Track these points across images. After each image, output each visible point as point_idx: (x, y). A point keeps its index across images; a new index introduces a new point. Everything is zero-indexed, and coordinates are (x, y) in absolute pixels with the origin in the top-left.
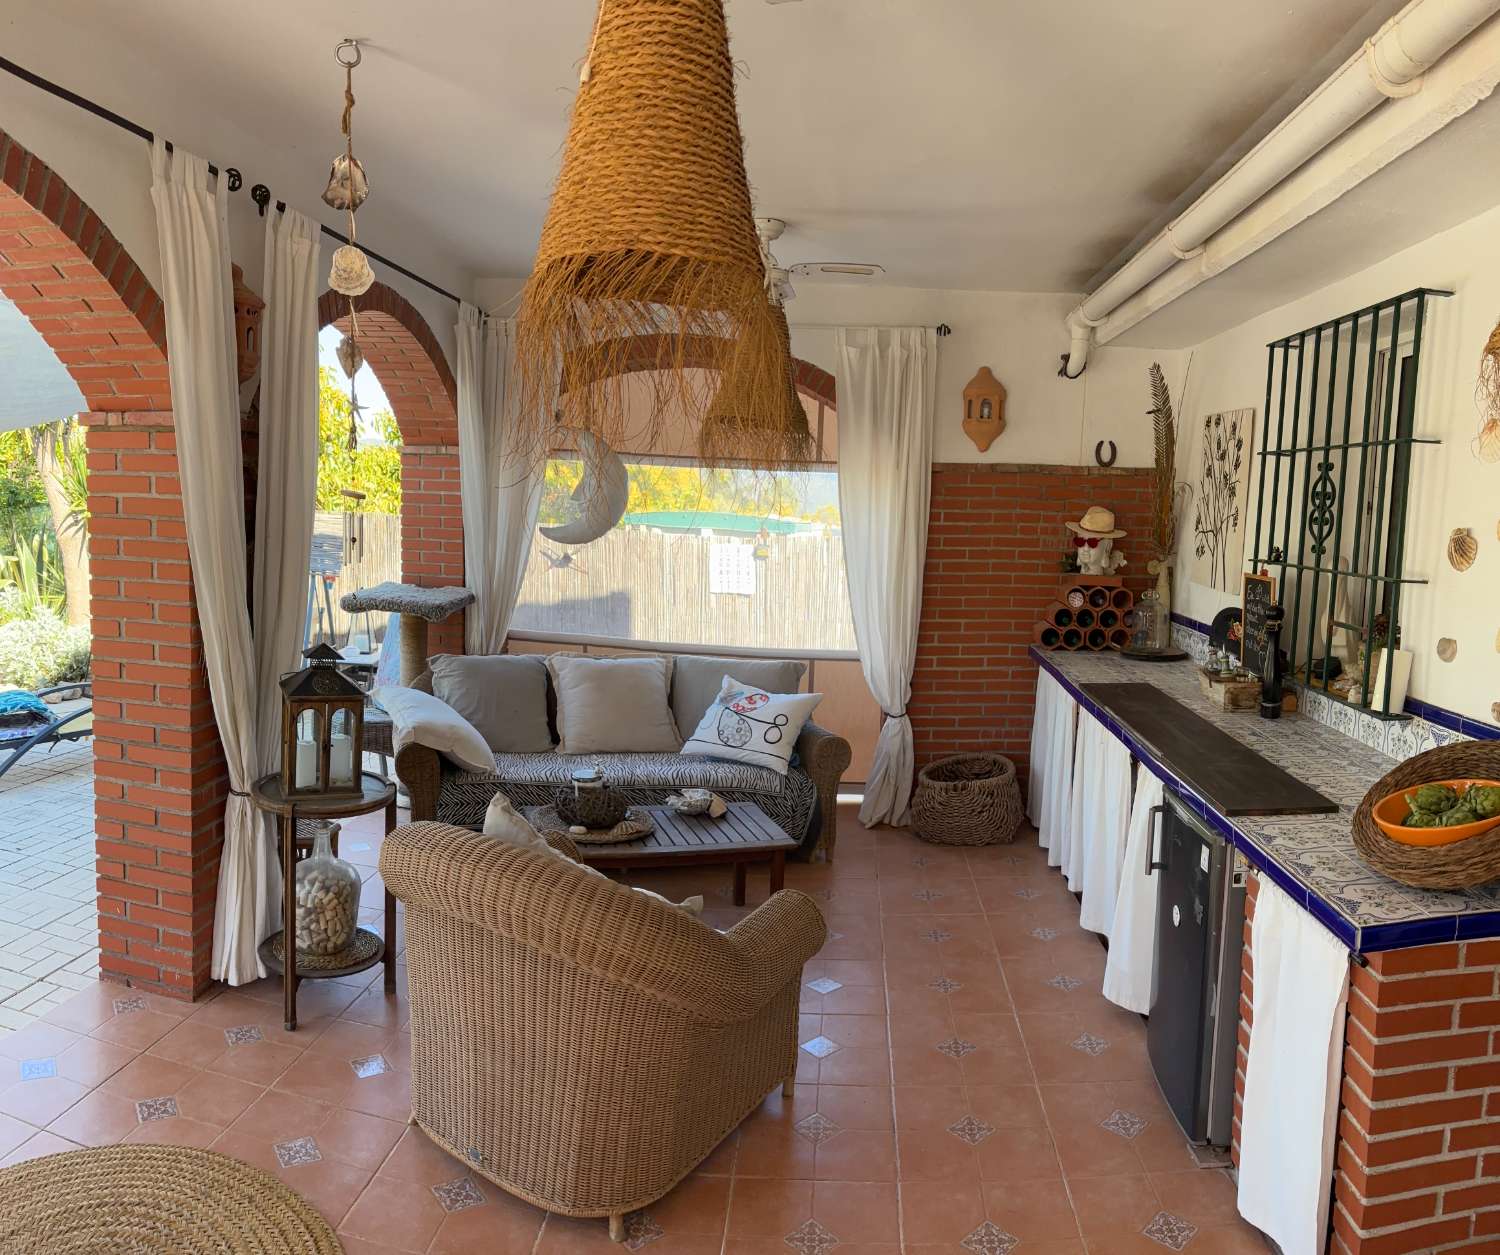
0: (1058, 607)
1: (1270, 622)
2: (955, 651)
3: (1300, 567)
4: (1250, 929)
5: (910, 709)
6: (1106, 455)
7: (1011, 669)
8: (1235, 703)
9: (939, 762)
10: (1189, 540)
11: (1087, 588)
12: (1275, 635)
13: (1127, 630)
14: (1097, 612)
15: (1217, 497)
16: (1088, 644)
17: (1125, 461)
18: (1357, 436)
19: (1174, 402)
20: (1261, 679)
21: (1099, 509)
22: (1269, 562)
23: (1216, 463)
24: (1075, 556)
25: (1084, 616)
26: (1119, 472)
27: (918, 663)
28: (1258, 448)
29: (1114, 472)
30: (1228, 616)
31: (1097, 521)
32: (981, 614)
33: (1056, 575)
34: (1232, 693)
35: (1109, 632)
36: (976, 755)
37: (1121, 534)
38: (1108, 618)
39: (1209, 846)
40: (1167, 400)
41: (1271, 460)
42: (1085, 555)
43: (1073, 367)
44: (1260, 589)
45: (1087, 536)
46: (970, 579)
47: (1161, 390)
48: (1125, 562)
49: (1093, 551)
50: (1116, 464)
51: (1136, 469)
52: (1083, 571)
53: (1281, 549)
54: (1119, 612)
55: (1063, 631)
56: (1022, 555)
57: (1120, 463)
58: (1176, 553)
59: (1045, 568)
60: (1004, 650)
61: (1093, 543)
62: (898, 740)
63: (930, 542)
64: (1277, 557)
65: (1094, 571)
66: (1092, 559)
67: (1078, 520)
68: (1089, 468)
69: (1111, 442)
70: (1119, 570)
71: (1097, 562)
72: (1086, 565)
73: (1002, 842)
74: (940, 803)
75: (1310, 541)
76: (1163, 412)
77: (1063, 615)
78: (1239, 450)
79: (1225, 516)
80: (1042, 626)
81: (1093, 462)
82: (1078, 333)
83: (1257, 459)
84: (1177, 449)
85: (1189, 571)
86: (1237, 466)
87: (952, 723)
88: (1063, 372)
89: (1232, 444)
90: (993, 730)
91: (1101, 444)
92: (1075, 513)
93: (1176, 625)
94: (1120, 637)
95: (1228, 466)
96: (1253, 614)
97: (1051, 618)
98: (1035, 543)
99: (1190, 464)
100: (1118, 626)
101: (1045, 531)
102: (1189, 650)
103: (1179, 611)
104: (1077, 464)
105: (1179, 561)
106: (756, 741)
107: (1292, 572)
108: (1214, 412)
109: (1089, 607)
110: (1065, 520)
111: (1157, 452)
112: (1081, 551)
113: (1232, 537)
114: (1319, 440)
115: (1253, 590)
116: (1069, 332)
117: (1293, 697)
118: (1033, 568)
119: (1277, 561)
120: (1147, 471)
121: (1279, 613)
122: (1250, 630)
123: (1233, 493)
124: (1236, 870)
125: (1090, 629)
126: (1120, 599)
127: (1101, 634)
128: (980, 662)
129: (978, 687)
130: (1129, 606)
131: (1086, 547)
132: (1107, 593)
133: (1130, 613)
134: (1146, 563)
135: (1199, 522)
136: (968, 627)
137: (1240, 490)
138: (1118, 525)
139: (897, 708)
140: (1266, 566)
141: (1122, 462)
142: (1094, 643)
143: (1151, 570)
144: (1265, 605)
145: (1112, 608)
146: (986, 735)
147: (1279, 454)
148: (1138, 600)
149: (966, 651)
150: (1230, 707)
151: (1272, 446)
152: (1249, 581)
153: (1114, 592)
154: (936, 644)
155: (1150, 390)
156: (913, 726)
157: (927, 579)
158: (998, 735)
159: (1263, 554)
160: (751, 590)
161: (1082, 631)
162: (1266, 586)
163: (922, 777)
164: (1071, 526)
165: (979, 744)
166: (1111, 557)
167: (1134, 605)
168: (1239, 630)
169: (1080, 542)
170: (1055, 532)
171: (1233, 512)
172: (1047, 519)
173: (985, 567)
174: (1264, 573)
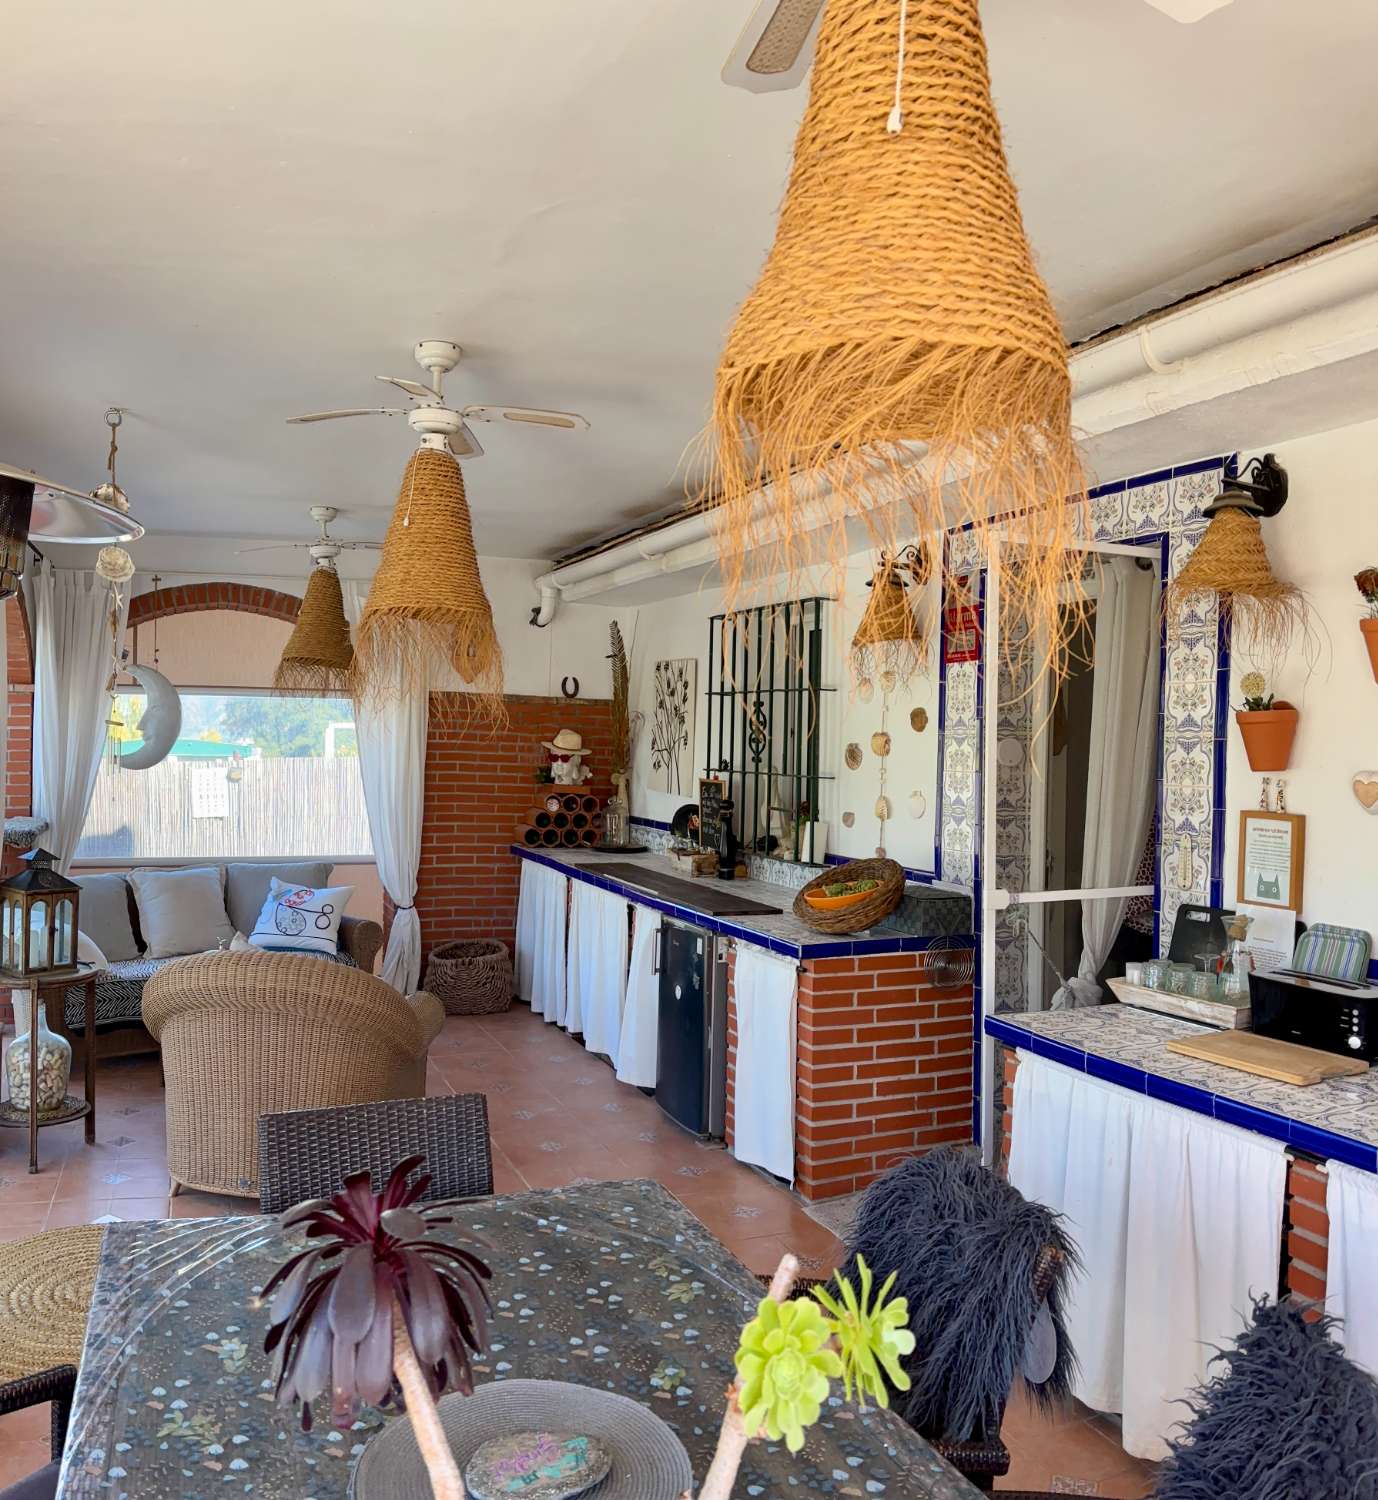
0: (538, 811)
1: (722, 811)
2: (449, 850)
3: (744, 773)
5: (417, 902)
6: (570, 688)
7: (496, 866)
8: (699, 870)
9: (441, 947)
10: (644, 755)
11: (562, 795)
12: (727, 820)
13: (596, 831)
14: (570, 815)
15: (669, 724)
16: (565, 841)
17: (588, 692)
18: (780, 684)
19: (627, 651)
20: (717, 852)
21: (568, 731)
22: (720, 770)
23: (667, 697)
24: (549, 769)
25: (560, 819)
26: (582, 703)
27: (423, 861)
28: (703, 687)
29: (578, 703)
30: (685, 814)
31: (567, 741)
32: (472, 818)
33: (534, 785)
34: (699, 862)
35: (581, 832)
36: (470, 941)
37: (587, 752)
38: (580, 821)
39: (702, 939)
40: (621, 648)
41: (716, 699)
42: (559, 769)
43: (543, 618)
44: (713, 789)
45: (560, 753)
46: (460, 789)
47: (617, 641)
48: (592, 775)
49: (565, 765)
50: (578, 696)
51: (596, 701)
52: (557, 782)
53: (728, 760)
54: (588, 816)
55: (542, 831)
56: (503, 769)
58: (632, 768)
59: (523, 780)
60: (490, 850)
61: (565, 759)
62: (409, 927)
64: (725, 766)
65: (566, 781)
66: (564, 772)
67: (551, 740)
68: (557, 699)
69: (574, 679)
70: (587, 782)
71: (569, 774)
72: (559, 776)
73: (502, 1011)
74: (450, 977)
75: (750, 754)
76: (618, 656)
77: (543, 819)
78: (686, 688)
79: (677, 738)
80: (525, 828)
81: (560, 694)
82: (547, 593)
83: (704, 697)
84: (630, 684)
85: (644, 781)
86: (685, 700)
87: (449, 913)
88: (534, 622)
89: (680, 686)
90: (482, 919)
91: (566, 679)
92: (548, 735)
93: (634, 826)
94: (590, 836)
95: (678, 699)
96: (708, 807)
97: (534, 822)
98: (514, 759)
99: (643, 697)
100: (587, 828)
101: (522, 749)
102: (647, 844)
103: (636, 814)
104: (546, 695)
105: (635, 775)
107: (737, 777)
108: (663, 658)
109: (564, 811)
110: (539, 741)
111: (614, 687)
112: (555, 765)
113: (683, 754)
114: (752, 686)
115: (708, 790)
116: (540, 593)
117: (743, 866)
118: (514, 780)
119: (725, 769)
120: (606, 702)
121: (729, 804)
122: (705, 820)
123: (682, 721)
125: (565, 829)
126: (589, 805)
127: (575, 834)
128: (470, 860)
129: (471, 881)
130: (597, 810)
131: (560, 762)
132: (579, 799)
133: (598, 816)
134: (609, 775)
135: (654, 743)
136: (460, 829)
137: (688, 718)
138: (584, 745)
139: (407, 901)
140: (717, 774)
141: (583, 694)
142: (570, 841)
143: (612, 781)
144: (718, 801)
145: (583, 812)
146: (478, 924)
147: (722, 694)
148: (604, 805)
149: (459, 849)
150: (696, 873)
151: (716, 688)
152: (703, 784)
153: (584, 799)
154: (435, 844)
155: (609, 640)
156: (419, 916)
158: (487, 923)
159: (715, 764)
161: (559, 831)
162: (718, 787)
163: (431, 957)
164: (547, 745)
165: (472, 931)
166: (579, 771)
167: (602, 809)
168: (697, 821)
169: (555, 758)
170: (530, 750)
171: (683, 734)
172: (524, 739)
173: (473, 779)
174: (716, 778)
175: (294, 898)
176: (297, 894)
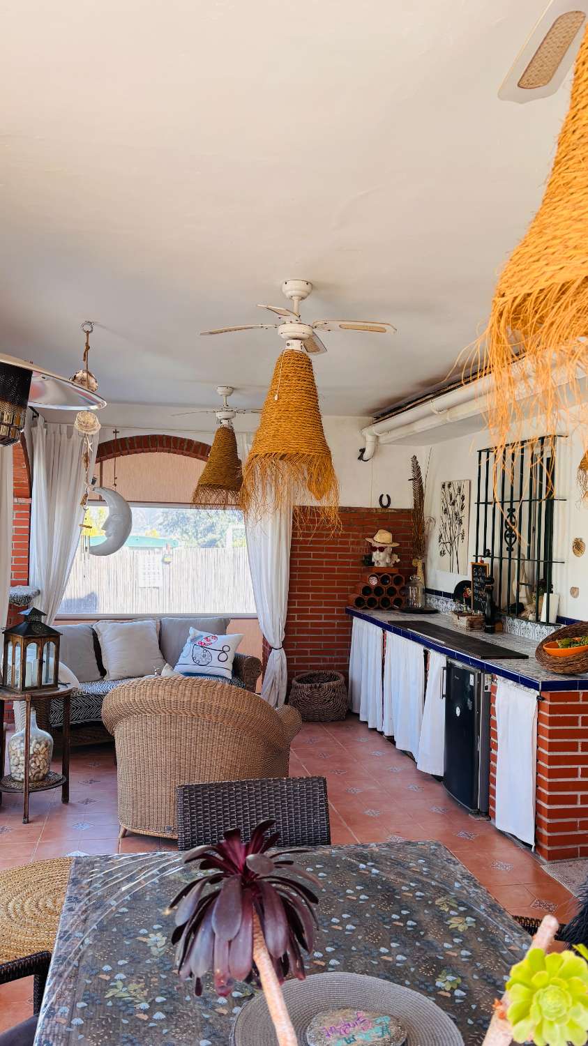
0: (363, 585)
1: (486, 585)
2: (306, 611)
3: (501, 558)
5: (284, 645)
6: (385, 502)
7: (336, 622)
8: (472, 625)
9: (301, 676)
10: (434, 547)
11: (379, 574)
12: (489, 592)
13: (402, 598)
14: (385, 587)
15: (450, 525)
16: (382, 604)
17: (395, 505)
18: (526, 497)
19: (423, 475)
20: (483, 614)
21: (383, 531)
22: (484, 556)
23: (449, 507)
24: (371, 556)
25: (378, 590)
26: (393, 511)
27: (288, 618)
28: (474, 499)
29: (390, 511)
30: (462, 586)
31: (383, 537)
32: (320, 589)
33: (360, 567)
34: (469, 621)
35: (392, 599)
36: (319, 672)
37: (396, 545)
38: (391, 591)
39: (473, 674)
40: (419, 474)
41: (482, 507)
42: (377, 557)
43: (366, 455)
44: (480, 570)
45: (378, 545)
46: (313, 570)
47: (416, 469)
48: (399, 560)
49: (382, 554)
50: (391, 507)
51: (402, 510)
53: (490, 550)
54: (397, 588)
55: (366, 598)
56: (340, 557)
58: (426, 555)
59: (353, 564)
60: (333, 611)
61: (382, 549)
62: (279, 663)
64: (487, 553)
65: (382, 565)
66: (380, 558)
67: (372, 537)
68: (376, 509)
69: (387, 496)
70: (396, 564)
75: (505, 546)
76: (417, 479)
77: (367, 590)
78: (462, 500)
79: (456, 535)
80: (355, 596)
81: (378, 506)
82: (370, 438)
83: (474, 506)
85: (436, 564)
86: (462, 508)
87: (306, 653)
88: (360, 458)
89: (458, 499)
90: (327, 657)
91: (381, 495)
93: (428, 594)
94: (397, 602)
95: (457, 508)
96: (477, 582)
97: (360, 591)
98: (347, 550)
99: (434, 507)
100: (397, 596)
101: (353, 543)
102: (438, 608)
103: (430, 587)
104: (369, 507)
105: (428, 560)
107: (496, 561)
108: (447, 480)
109: (380, 585)
110: (364, 537)
111: (414, 500)
112: (374, 554)
113: (461, 546)
115: (477, 571)
116: (365, 438)
117: (500, 624)
118: (347, 564)
119: (488, 556)
120: (408, 511)
121: (491, 580)
122: (475, 591)
123: (461, 523)
125: (381, 598)
126: (398, 581)
127: (388, 600)
128: (319, 618)
129: (320, 632)
130: (402, 584)
131: (378, 552)
132: (390, 577)
133: (403, 588)
134: (410, 560)
135: (439, 538)
136: (313, 597)
137: (465, 520)
138: (394, 540)
139: (277, 644)
140: (482, 559)
142: (385, 606)
143: (413, 564)
144: (484, 578)
145: (393, 586)
146: (325, 660)
147: (486, 503)
148: (408, 581)
149: (312, 611)
150: (470, 627)
151: (482, 499)
152: (474, 566)
153: (394, 577)
154: (296, 607)
155: (411, 469)
156: (286, 655)
158: (331, 660)
159: (481, 552)
160: (160, 584)
161: (377, 599)
162: (484, 568)
163: (294, 682)
164: (369, 540)
165: (321, 665)
167: (406, 583)
168: (470, 592)
169: (375, 549)
170: (358, 543)
171: (461, 532)
172: (355, 537)
173: (321, 563)
174: (482, 562)
175: (204, 641)
176: (207, 639)
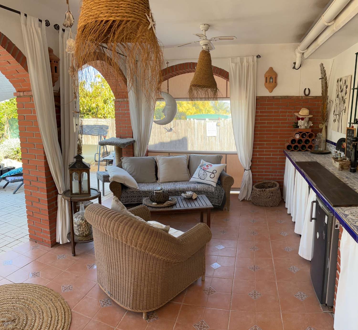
0: (292, 138)
1: (353, 142)
2: (263, 151)
4: (340, 242)
5: (251, 168)
6: (307, 92)
7: (278, 157)
8: (342, 168)
9: (259, 183)
10: (332, 117)
11: (301, 133)
12: (355, 147)
13: (312, 145)
14: (303, 140)
15: (340, 104)
16: (301, 149)
17: (313, 94)
19: (327, 75)
20: (350, 160)
21: (305, 109)
22: (354, 123)
23: (340, 93)
24: (297, 123)
25: (300, 141)
26: (311, 98)
27: (253, 155)
29: (309, 98)
30: (342, 141)
31: (304, 112)
32: (270, 141)
33: (292, 129)
34: (341, 165)
35: (307, 146)
36: (269, 181)
37: (311, 116)
38: (307, 141)
39: (328, 216)
40: (325, 75)
41: (356, 91)
42: (300, 123)
43: (297, 66)
44: (351, 132)
45: (301, 117)
46: (267, 131)
47: (323, 72)
48: (312, 125)
49: (303, 122)
50: (310, 95)
51: (316, 96)
52: (300, 127)
54: (310, 140)
55: (293, 145)
56: (282, 123)
57: (311, 95)
58: (328, 122)
59: (288, 127)
60: (277, 151)
61: (302, 119)
63: (256, 120)
65: (303, 127)
66: (302, 124)
67: (298, 112)
68: (302, 97)
69: (308, 89)
70: (310, 127)
71: (304, 124)
72: (300, 126)
73: (275, 206)
74: (258, 195)
76: (324, 79)
77: (293, 141)
78: (346, 89)
79: (342, 110)
80: (287, 144)
81: (303, 95)
82: (299, 55)
83: (352, 90)
84: (329, 89)
85: (331, 127)
86: (346, 94)
87: (262, 172)
88: (294, 68)
89: (345, 87)
90: (273, 174)
91: (306, 89)
92: (298, 110)
93: (327, 143)
94: (310, 147)
95: (343, 94)
96: (349, 140)
97: (290, 142)
98: (286, 119)
99: (332, 93)
100: (310, 144)
101: (288, 116)
102: (331, 151)
103: (328, 139)
104: (298, 95)
106: (208, 178)
108: (339, 78)
109: (301, 138)
111: (322, 91)
112: (299, 121)
113: (344, 117)
115: (349, 132)
116: (296, 55)
118: (286, 127)
119: (356, 123)
120: (319, 97)
122: (348, 145)
123: (344, 102)
124: (336, 224)
125: (301, 145)
126: (311, 136)
127: (305, 146)
128: (270, 155)
129: (270, 162)
130: (313, 138)
131: (300, 120)
132: (307, 134)
133: (313, 140)
134: (319, 124)
135: (334, 112)
136: (267, 144)
137: (347, 101)
138: (310, 113)
139: (248, 168)
140: (353, 125)
142: (303, 149)
143: (320, 127)
144: (352, 137)
145: (308, 139)
146: (272, 175)
148: (316, 136)
149: (266, 151)
150: (341, 169)
151: (356, 86)
152: (348, 129)
153: (309, 134)
154: (258, 149)
155: (320, 72)
156: (252, 173)
157: (255, 131)
158: (275, 175)
159: (353, 121)
160: (215, 135)
161: (299, 145)
162: (353, 131)
164: (296, 114)
165: (270, 178)
166: (308, 123)
167: (315, 137)
168: (345, 144)
169: (299, 119)
170: (291, 116)
171: (344, 108)
172: (289, 112)
173: (271, 127)
174: (353, 127)
175: (206, 167)
176: (207, 166)
